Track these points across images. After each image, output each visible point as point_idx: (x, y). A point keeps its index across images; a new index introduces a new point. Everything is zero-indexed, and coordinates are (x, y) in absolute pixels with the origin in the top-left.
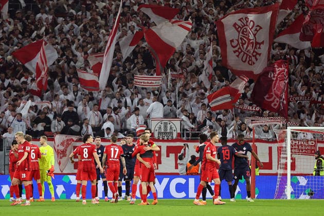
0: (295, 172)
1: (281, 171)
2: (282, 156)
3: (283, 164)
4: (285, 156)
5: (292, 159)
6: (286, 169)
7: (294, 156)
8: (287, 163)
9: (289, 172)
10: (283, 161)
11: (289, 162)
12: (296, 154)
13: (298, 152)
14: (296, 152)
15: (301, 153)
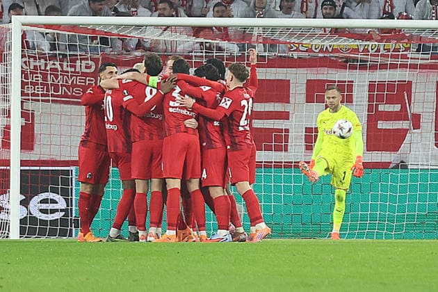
0: (33, 155)
4: (3, 105)
5: (24, 115)
7: (30, 106)
8: (8, 127)
9: (15, 154)
11: (16, 123)
12: (38, 101)
13: (42, 95)
14: (38, 95)
15: (53, 96)
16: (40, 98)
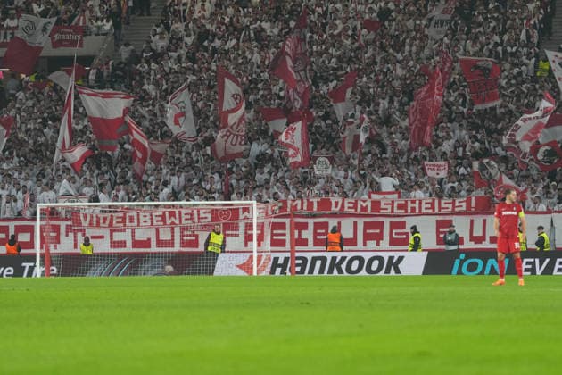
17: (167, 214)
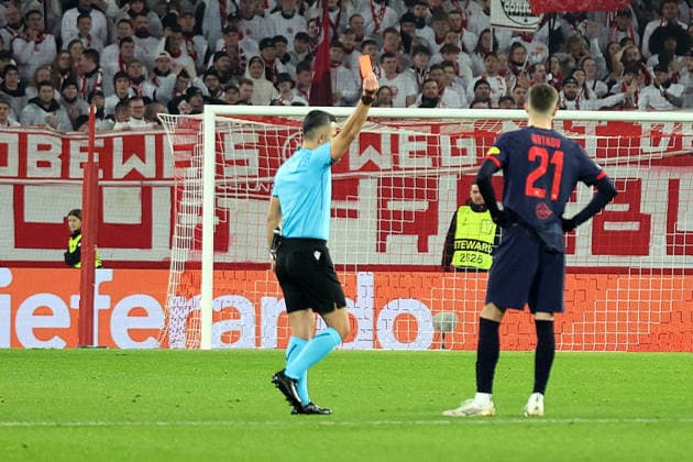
0: (227, 258)
1: (180, 255)
2: (185, 202)
3: (188, 232)
4: (194, 203)
5: (219, 213)
6: (199, 246)
7: (225, 203)
8: (200, 226)
9: (208, 256)
10: (187, 220)
11: (209, 223)
12: (234, 197)
13: (239, 192)
14: (234, 191)
15: (249, 192)
16: (236, 194)
17: (118, 144)
